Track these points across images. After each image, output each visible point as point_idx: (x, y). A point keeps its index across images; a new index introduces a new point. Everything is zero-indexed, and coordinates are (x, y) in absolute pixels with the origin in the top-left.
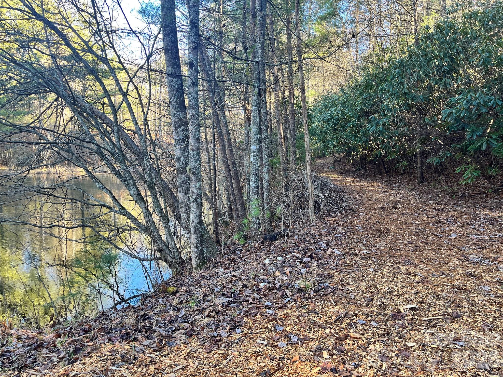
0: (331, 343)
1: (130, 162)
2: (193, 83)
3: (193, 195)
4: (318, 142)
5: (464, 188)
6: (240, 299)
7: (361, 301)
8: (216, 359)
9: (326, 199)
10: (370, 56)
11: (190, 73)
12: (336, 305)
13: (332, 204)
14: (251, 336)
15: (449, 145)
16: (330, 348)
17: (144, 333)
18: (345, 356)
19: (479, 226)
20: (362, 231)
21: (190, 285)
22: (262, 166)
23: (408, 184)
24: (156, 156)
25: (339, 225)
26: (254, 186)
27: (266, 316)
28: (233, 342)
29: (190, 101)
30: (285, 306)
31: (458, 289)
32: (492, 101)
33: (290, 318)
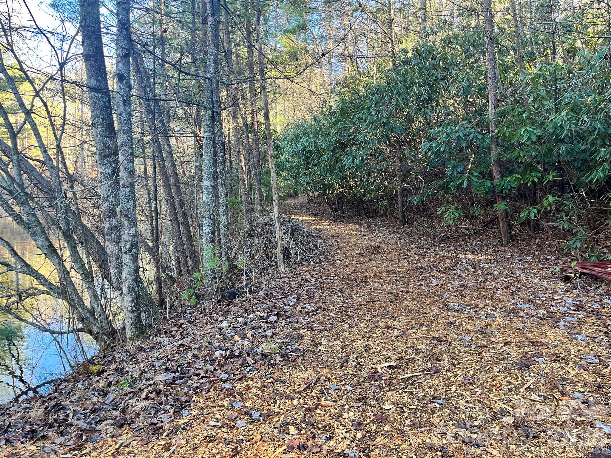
0: (299, 415)
1: (37, 203)
2: (124, 101)
3: (125, 245)
4: (288, 178)
5: (447, 230)
6: (188, 373)
7: (334, 363)
8: (155, 452)
9: (297, 245)
10: (346, 79)
11: (119, 88)
12: (306, 370)
13: (304, 252)
14: (202, 418)
15: (430, 182)
16: (298, 421)
17: (56, 428)
18: (315, 428)
19: (461, 270)
20: (337, 281)
21: (123, 361)
22: (218, 206)
23: (389, 226)
24: (74, 194)
25: (312, 275)
26: (209, 232)
27: (222, 391)
28: (178, 429)
29: (120, 123)
30: (245, 377)
31: (438, 341)
32: (472, 135)
33: (250, 391)
